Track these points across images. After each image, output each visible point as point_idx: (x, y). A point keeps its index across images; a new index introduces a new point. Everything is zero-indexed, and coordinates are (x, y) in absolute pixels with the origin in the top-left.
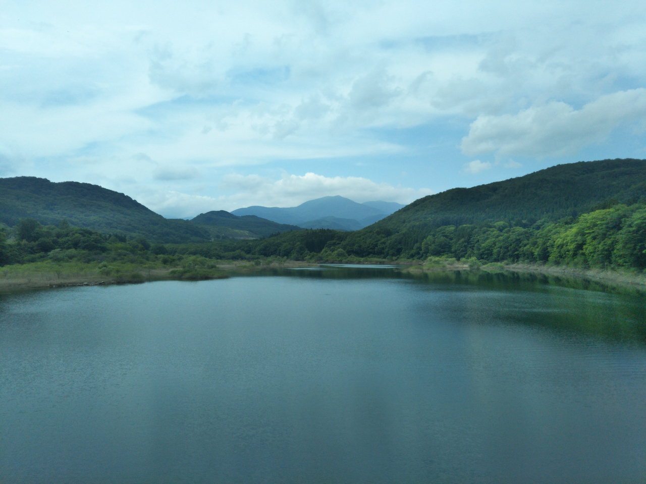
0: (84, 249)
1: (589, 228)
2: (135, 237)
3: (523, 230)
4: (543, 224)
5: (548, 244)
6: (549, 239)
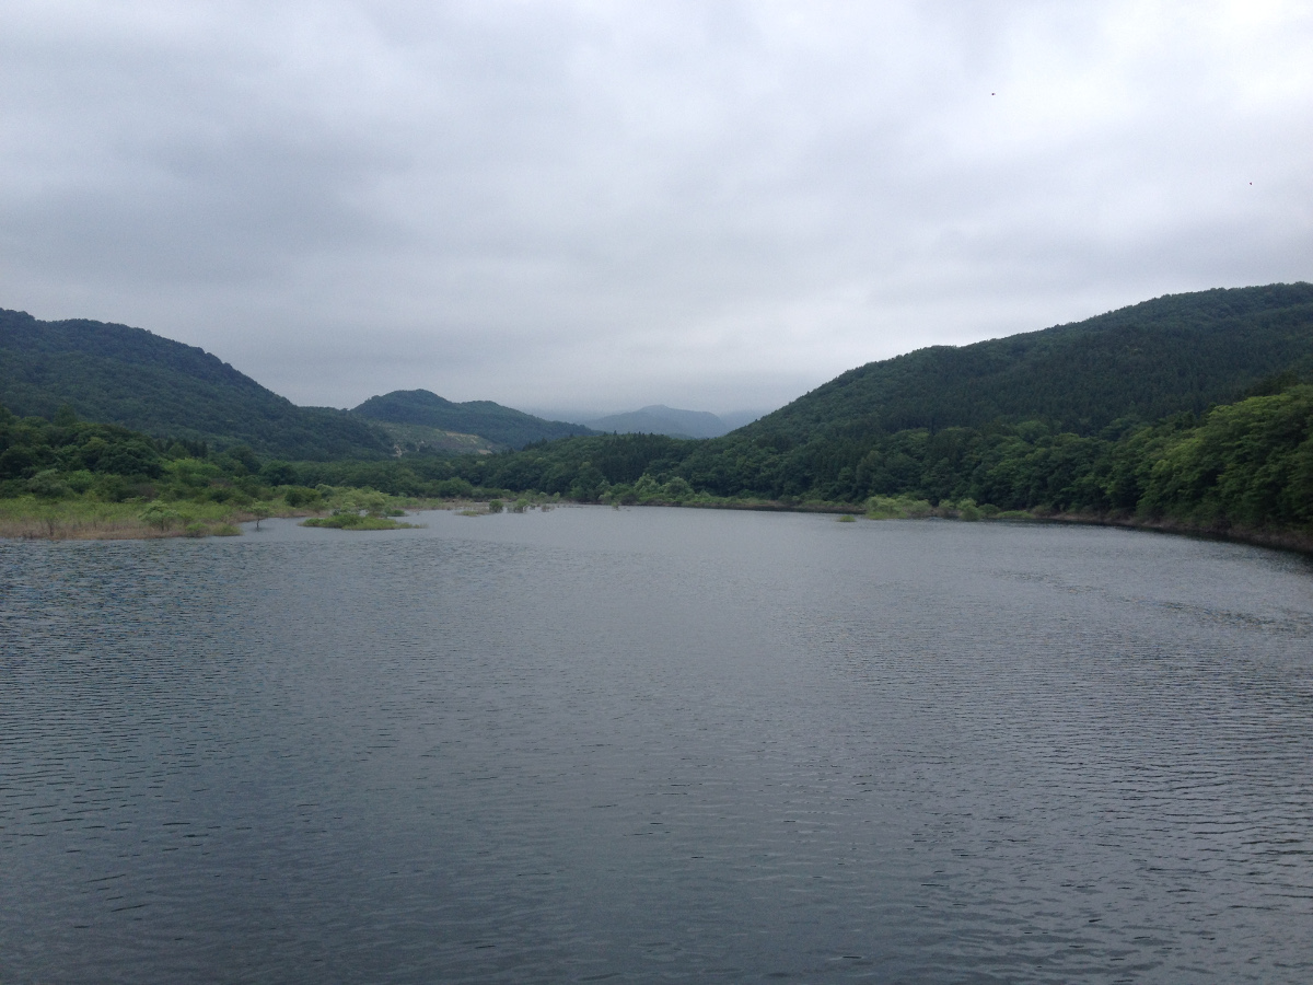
0: (110, 470)
1: (1231, 437)
2: (227, 446)
3: (1081, 440)
4: (1128, 427)
5: (1137, 472)
6: (1140, 461)
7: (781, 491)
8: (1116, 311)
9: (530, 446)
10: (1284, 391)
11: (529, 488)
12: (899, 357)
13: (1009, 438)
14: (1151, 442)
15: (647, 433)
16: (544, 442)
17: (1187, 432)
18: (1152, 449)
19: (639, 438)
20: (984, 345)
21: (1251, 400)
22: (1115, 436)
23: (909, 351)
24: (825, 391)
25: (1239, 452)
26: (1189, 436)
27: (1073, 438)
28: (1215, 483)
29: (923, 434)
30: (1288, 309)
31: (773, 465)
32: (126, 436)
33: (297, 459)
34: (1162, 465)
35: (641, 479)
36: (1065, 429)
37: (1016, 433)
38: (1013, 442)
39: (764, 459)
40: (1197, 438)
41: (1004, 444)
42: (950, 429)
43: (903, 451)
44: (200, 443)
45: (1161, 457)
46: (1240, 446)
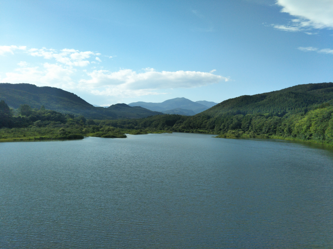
0: (52, 121)
1: (313, 118)
2: (79, 116)
3: (279, 118)
4: (289, 115)
5: (292, 126)
6: (292, 123)
7: (208, 128)
8: (287, 88)
9: (148, 117)
10: (326, 107)
11: (148, 127)
12: (236, 98)
13: (262, 117)
14: (295, 119)
15: (176, 114)
16: (152, 116)
17: (303, 116)
18: (295, 120)
19: (174, 115)
20: (256, 95)
21: (318, 109)
22: (287, 117)
23: (239, 96)
24: (219, 105)
25: (315, 121)
26: (304, 117)
27: (276, 117)
28: (309, 129)
29: (242, 116)
30: (328, 88)
31: (206, 122)
32: (56, 113)
33: (95, 119)
34: (297, 124)
35: (174, 125)
36: (275, 115)
37: (264, 116)
38: (263, 118)
39: (204, 121)
40: (306, 118)
41: (261, 118)
42: (248, 115)
43: (237, 120)
44: (72, 115)
45: (297, 122)
46: (316, 120)
